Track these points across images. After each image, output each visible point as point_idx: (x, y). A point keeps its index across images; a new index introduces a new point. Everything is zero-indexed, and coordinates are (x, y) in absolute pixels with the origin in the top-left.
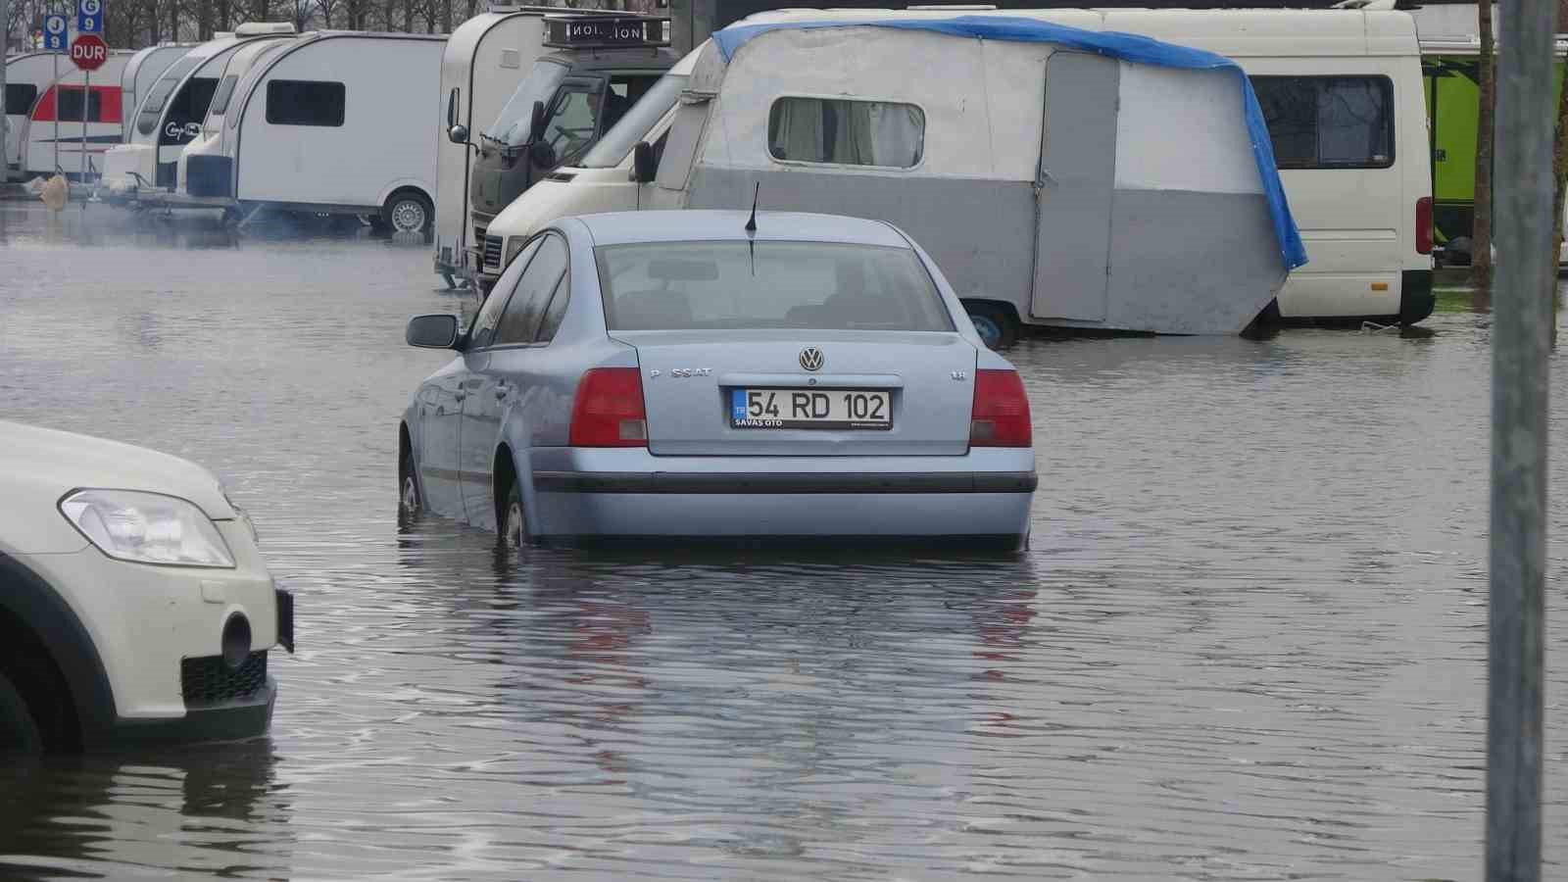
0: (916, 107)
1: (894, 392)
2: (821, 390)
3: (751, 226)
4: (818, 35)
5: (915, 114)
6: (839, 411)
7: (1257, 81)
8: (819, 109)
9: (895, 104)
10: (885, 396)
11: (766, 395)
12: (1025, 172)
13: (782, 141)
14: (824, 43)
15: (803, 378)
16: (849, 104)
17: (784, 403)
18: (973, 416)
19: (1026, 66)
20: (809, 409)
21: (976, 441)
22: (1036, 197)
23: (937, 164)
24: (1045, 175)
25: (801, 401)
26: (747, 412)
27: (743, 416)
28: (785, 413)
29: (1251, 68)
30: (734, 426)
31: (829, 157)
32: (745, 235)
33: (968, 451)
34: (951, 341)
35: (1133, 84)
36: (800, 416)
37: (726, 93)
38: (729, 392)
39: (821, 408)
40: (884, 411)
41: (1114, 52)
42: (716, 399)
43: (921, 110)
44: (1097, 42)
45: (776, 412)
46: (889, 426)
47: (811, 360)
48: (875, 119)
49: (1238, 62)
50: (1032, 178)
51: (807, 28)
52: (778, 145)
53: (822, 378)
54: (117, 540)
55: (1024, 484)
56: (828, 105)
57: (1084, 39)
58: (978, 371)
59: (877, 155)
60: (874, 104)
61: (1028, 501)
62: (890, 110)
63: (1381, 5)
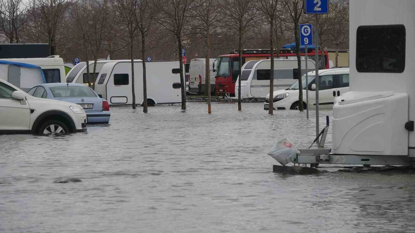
1: (93, 104)
2: (84, 104)
3: (68, 84)
6: (86, 107)
7: (43, 70)
10: (92, 105)
15: (82, 103)
18: (103, 107)
19: (5, 68)
20: (83, 106)
21: (103, 110)
29: (43, 68)
32: (67, 86)
33: (102, 112)
35: (23, 70)
40: (92, 107)
41: (19, 65)
46: (92, 109)
47: (83, 100)
49: (40, 67)
54: (75, 111)
55: (109, 115)
57: (15, 63)
58: (103, 101)
61: (109, 117)
63: (57, 57)
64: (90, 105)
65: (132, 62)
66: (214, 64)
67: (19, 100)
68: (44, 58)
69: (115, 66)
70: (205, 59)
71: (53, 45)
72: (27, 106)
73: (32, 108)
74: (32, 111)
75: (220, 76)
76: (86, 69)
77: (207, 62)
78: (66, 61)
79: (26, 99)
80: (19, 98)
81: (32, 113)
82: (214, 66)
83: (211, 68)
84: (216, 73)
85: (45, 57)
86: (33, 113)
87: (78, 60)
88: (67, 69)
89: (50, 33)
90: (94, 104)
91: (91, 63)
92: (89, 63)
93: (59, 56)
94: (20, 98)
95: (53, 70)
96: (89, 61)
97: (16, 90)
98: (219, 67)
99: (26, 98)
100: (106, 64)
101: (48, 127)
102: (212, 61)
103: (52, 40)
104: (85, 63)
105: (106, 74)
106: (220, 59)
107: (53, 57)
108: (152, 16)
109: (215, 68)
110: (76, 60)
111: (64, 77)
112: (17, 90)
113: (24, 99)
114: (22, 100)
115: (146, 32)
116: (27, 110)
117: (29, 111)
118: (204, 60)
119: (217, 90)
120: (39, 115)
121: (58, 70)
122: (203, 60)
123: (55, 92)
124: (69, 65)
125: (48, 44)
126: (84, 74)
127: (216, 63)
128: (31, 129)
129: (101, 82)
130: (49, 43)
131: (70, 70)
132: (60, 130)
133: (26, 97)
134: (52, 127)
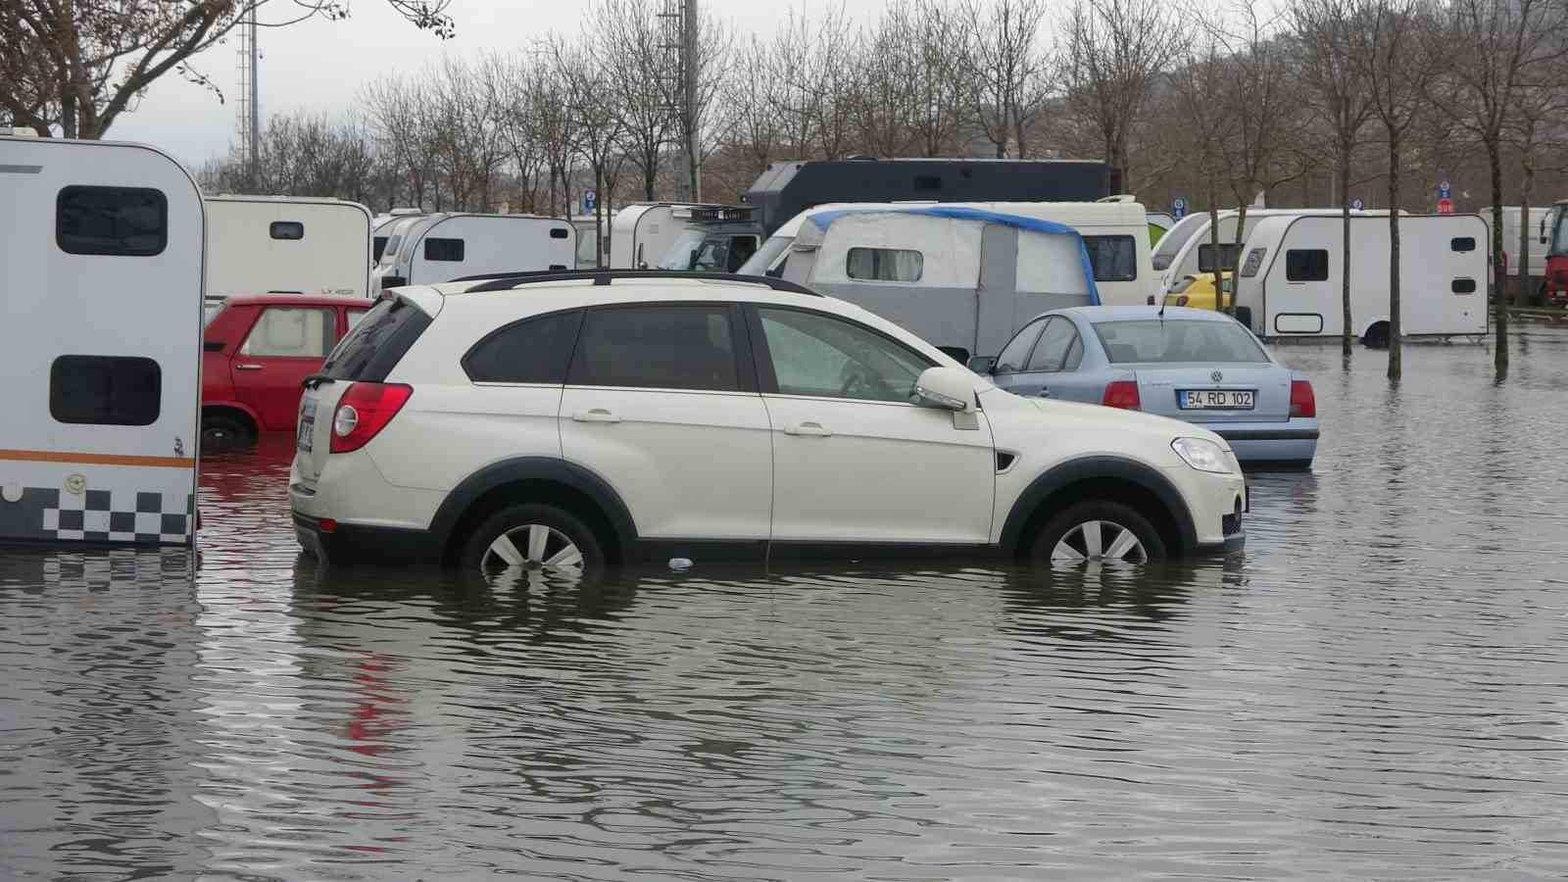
0: (919, 252)
1: (1255, 392)
2: (1221, 391)
3: (1161, 313)
4: (870, 217)
5: (918, 256)
6: (1230, 401)
7: (1086, 238)
8: (871, 253)
9: (908, 251)
10: (1251, 394)
11: (1196, 393)
12: (973, 284)
13: (853, 269)
14: (876, 220)
15: (1214, 386)
16: (886, 251)
17: (1204, 396)
18: (1291, 403)
19: (972, 231)
20: (1216, 400)
21: (1292, 415)
22: (978, 296)
23: (929, 280)
24: (983, 286)
25: (1211, 396)
26: (1187, 402)
27: (1186, 404)
28: (1205, 402)
29: (1083, 232)
30: (1181, 408)
31: (876, 277)
32: (1159, 318)
33: (1288, 421)
34: (1266, 367)
35: (1024, 239)
36: (1212, 404)
37: (825, 245)
38: (1178, 392)
39: (1221, 400)
40: (1251, 401)
41: (1015, 224)
42: (1173, 395)
43: (921, 254)
44: (1005, 219)
45: (1200, 402)
46: (1253, 408)
47: (1217, 377)
48: (898, 258)
49: (1077, 229)
50: (975, 287)
51: (865, 213)
52: (851, 271)
53: (1222, 386)
55: (1313, 435)
56: (875, 251)
57: (1002, 218)
58: (1292, 382)
59: (900, 276)
60: (898, 251)
61: (1315, 443)
62: (906, 254)
63: (1128, 201)
64: (1243, 393)
65: (1347, 217)
66: (1543, 223)
67: (945, 408)
68: (1090, 204)
69: (1290, 226)
70: (1520, 209)
71: (1120, 166)
72: (980, 437)
73: (1004, 445)
74: (1004, 460)
75: (1560, 256)
76: (1210, 231)
77: (1525, 216)
78: (1151, 209)
79: (978, 405)
80: (945, 402)
81: (1005, 467)
82: (1543, 228)
83: (1534, 232)
84: (1547, 247)
85: (1093, 201)
86: (1009, 468)
87: (1181, 202)
88: (1156, 231)
89: (1108, 132)
90: (1260, 393)
91: (1224, 215)
92: (1219, 217)
93: (1133, 198)
94: (950, 398)
95: (1118, 238)
96: (1219, 211)
97: (935, 364)
98: (1556, 231)
99: (976, 397)
100: (1267, 219)
101: (1071, 531)
102: (1537, 214)
103: (1115, 151)
104: (1207, 214)
105: (1265, 249)
106: (1559, 208)
107: (1118, 200)
108: (1424, 79)
109: (1547, 233)
110: (1178, 204)
111: (1145, 255)
112: (940, 366)
113: (969, 405)
114: (957, 410)
115: (1403, 128)
116: (982, 452)
117: (990, 460)
118: (1517, 211)
119: (1551, 293)
120: (1032, 480)
121: (1131, 239)
122: (1513, 212)
123: (1113, 336)
124: (1162, 220)
125: (1101, 161)
126: (1202, 248)
127: (1550, 219)
128: (995, 539)
129: (1250, 272)
130: (1108, 161)
131: (1163, 234)
132: (1124, 545)
133: (979, 396)
134: (1092, 530)
